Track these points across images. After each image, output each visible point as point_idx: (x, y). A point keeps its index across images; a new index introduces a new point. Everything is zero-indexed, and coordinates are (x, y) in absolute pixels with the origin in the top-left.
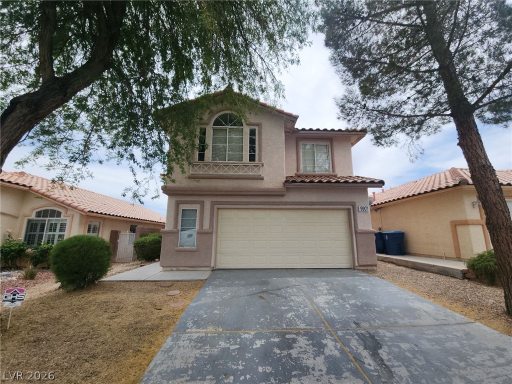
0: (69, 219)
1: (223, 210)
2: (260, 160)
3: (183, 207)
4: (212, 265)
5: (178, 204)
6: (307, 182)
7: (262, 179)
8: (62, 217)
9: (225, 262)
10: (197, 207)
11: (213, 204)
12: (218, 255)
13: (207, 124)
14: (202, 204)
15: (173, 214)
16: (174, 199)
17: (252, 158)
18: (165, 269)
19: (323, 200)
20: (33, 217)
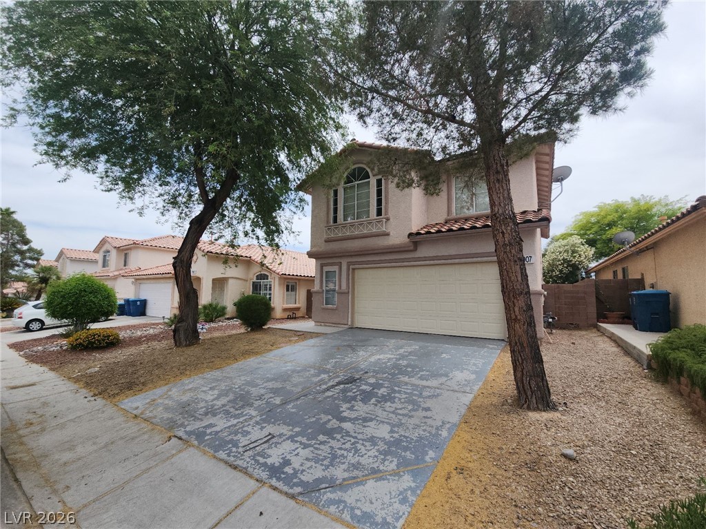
0: (272, 280)
1: (358, 270)
2: (386, 213)
3: (326, 269)
4: (349, 323)
5: (322, 266)
6: (433, 233)
7: (388, 235)
8: (269, 280)
9: (363, 321)
10: (336, 268)
11: (349, 264)
12: (356, 315)
13: (338, 185)
14: (340, 265)
15: (319, 272)
16: (320, 262)
17: (379, 213)
18: (317, 324)
19: (454, 253)
20: (255, 280)
